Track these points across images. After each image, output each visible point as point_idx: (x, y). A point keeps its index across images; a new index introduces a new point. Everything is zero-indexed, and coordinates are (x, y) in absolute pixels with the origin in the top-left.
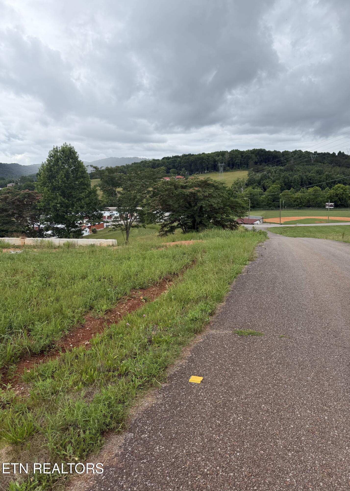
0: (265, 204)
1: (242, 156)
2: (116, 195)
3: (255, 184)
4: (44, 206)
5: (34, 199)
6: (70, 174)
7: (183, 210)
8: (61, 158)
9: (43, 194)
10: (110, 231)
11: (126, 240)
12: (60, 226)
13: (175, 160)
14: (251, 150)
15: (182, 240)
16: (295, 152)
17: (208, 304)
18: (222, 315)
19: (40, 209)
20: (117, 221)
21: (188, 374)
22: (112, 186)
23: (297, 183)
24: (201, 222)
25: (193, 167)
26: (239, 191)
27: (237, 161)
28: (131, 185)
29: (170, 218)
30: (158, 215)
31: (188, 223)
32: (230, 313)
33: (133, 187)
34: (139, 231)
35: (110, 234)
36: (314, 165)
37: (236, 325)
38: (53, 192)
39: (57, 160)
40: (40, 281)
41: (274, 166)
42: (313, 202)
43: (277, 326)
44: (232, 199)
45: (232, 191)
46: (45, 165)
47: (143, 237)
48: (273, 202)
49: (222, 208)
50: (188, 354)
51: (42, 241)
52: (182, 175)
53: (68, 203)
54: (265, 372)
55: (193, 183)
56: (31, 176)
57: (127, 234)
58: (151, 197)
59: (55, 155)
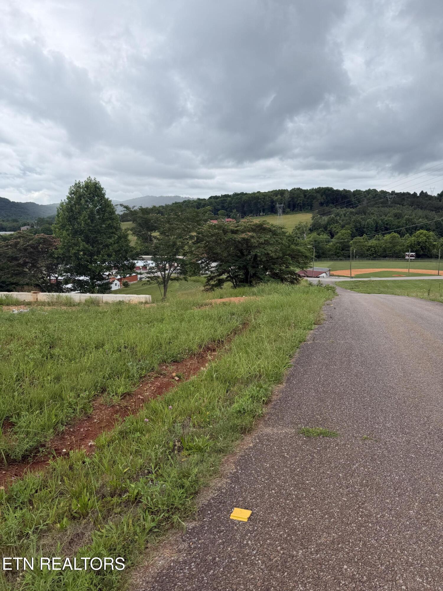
0: (333, 253)
1: (305, 196)
2: (151, 240)
3: (321, 229)
4: (62, 254)
5: (51, 245)
6: (95, 214)
7: (233, 259)
8: (85, 195)
9: (62, 240)
10: (144, 284)
11: (163, 295)
12: (82, 278)
13: (225, 200)
14: (316, 189)
15: (231, 296)
16: (369, 192)
17: (261, 387)
18: (281, 403)
19: (58, 257)
20: (153, 273)
21: (230, 505)
22: (147, 230)
23: (371, 229)
24: (255, 275)
25: (245, 209)
26: (302, 237)
27: (299, 202)
28: (169, 229)
29: (217, 270)
30: (203, 265)
31: (239, 275)
32: (292, 400)
33: (173, 231)
34: (180, 285)
35: (145, 288)
36: (391, 207)
37: (300, 419)
38: (73, 237)
39: (80, 197)
41: (344, 208)
42: (391, 250)
43: (357, 422)
44: (293, 246)
45: (293, 237)
46: (65, 204)
47: (184, 292)
48: (342, 251)
49: (280, 257)
50: (230, 468)
51: (58, 297)
52: (233, 218)
53: (92, 250)
54: (344, 501)
55: (245, 227)
56: (49, 218)
57: (164, 289)
58: (194, 243)
59: (77, 191)
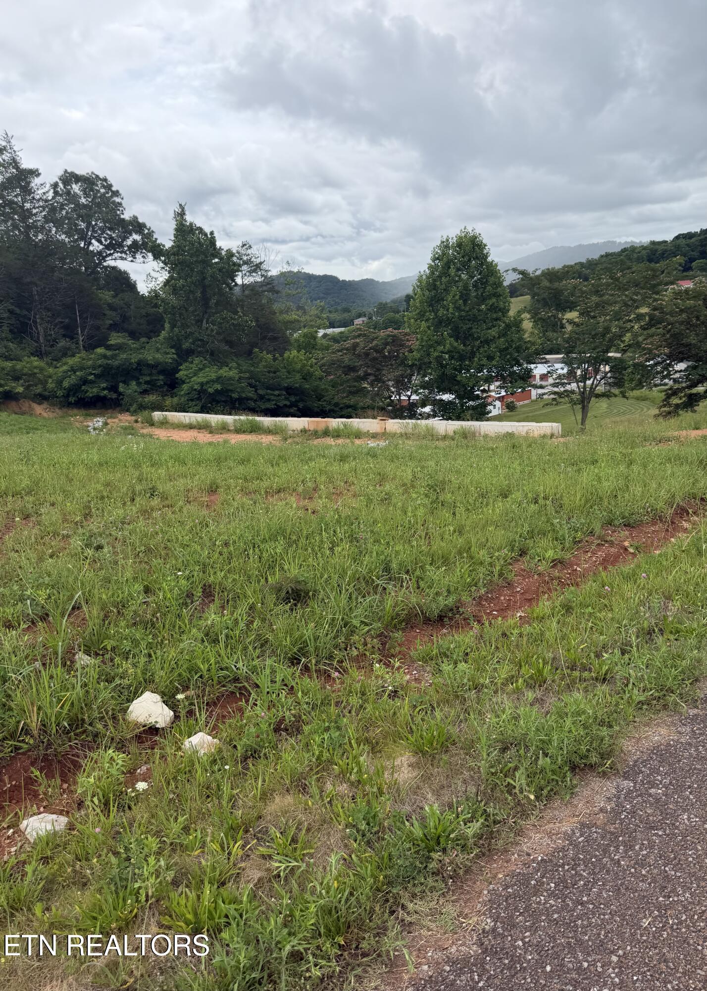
2: (563, 327)
4: (420, 359)
5: (403, 345)
6: (470, 290)
8: (456, 259)
9: (419, 336)
10: (547, 405)
11: (580, 424)
12: (447, 397)
19: (413, 365)
20: (563, 384)
22: (556, 310)
28: (597, 305)
29: (689, 375)
30: (659, 368)
33: (603, 307)
34: (610, 405)
35: (544, 412)
38: (436, 330)
39: (447, 266)
40: (426, 496)
46: (424, 277)
47: (618, 419)
51: (415, 426)
53: (463, 351)
56: (394, 301)
57: (583, 412)
58: (643, 328)
59: (444, 254)
